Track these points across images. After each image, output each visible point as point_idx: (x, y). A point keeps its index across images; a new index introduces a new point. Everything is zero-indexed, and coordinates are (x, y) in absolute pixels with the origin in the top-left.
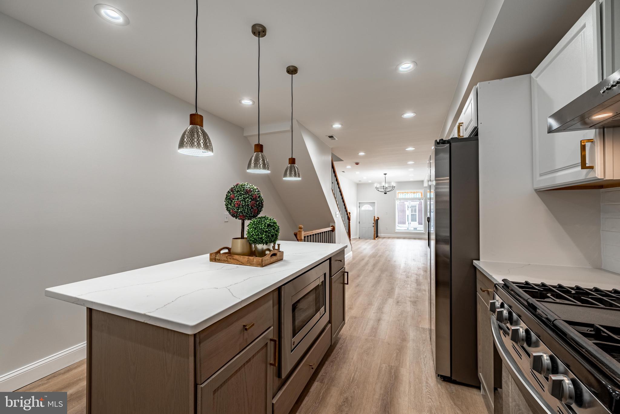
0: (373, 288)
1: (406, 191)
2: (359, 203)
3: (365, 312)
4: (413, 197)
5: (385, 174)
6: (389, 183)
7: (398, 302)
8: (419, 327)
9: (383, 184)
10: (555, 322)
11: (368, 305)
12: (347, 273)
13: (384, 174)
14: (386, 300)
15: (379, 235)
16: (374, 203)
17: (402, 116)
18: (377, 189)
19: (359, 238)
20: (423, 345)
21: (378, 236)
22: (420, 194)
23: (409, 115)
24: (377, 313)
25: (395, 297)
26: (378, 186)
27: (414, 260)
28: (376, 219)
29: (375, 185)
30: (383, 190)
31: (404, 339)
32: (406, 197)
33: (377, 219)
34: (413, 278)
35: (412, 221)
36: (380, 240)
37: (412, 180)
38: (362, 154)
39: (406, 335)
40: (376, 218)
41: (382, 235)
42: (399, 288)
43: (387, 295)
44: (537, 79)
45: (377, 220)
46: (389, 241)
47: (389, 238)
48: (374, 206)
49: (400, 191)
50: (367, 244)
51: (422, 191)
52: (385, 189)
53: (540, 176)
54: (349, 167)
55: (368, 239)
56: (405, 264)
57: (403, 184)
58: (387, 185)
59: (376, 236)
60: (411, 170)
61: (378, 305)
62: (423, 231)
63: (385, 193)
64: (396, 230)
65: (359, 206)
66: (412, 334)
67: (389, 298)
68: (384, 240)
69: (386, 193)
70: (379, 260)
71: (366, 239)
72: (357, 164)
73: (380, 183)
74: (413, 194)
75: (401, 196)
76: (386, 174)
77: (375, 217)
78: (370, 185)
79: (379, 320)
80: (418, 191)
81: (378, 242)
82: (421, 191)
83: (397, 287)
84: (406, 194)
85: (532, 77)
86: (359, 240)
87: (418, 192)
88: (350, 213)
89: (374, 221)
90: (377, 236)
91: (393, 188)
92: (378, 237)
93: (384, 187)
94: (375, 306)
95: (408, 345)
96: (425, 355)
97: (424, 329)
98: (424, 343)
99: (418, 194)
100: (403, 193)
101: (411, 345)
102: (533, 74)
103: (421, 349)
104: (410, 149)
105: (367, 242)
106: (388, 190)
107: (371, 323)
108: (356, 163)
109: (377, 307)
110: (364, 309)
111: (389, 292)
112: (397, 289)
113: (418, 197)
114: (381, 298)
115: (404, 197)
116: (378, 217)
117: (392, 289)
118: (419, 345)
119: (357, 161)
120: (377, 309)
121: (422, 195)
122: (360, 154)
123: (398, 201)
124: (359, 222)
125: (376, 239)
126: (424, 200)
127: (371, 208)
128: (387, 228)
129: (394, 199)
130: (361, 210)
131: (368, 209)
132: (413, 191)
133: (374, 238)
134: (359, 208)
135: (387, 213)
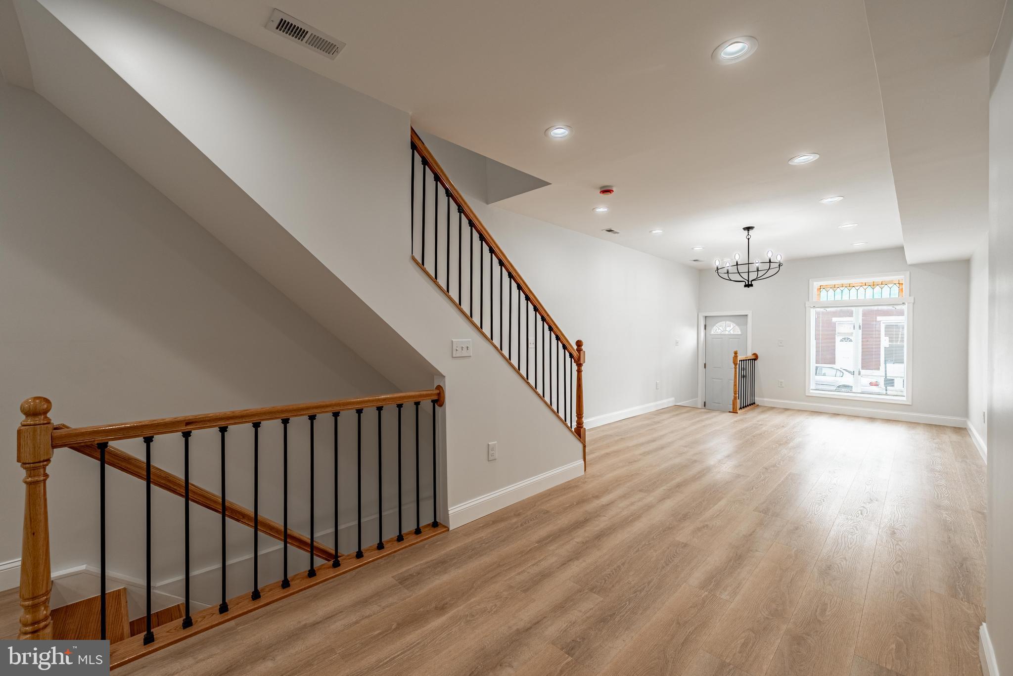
2: (706, 317)
4: (869, 298)
5: (747, 229)
13: (743, 228)
15: (755, 398)
16: (746, 315)
19: (705, 405)
21: (755, 402)
22: (895, 289)
28: (748, 357)
30: (739, 277)
32: (847, 299)
33: (753, 357)
35: (863, 368)
40: (750, 356)
41: (767, 399)
45: (753, 362)
47: (785, 410)
48: (746, 324)
49: (822, 283)
51: (903, 276)
54: (601, 209)
62: (904, 399)
63: (746, 286)
64: (811, 391)
65: (705, 326)
72: (606, 191)
74: (870, 289)
75: (826, 296)
77: (745, 352)
80: (887, 278)
82: (899, 277)
84: (846, 291)
86: (706, 412)
87: (888, 283)
92: (752, 406)
99: (886, 288)
100: (834, 287)
108: (600, 188)
113: (886, 296)
115: (838, 298)
116: (755, 354)
121: (901, 289)
123: (818, 310)
124: (705, 364)
125: (739, 412)
126: (911, 305)
127: (738, 331)
128: (781, 383)
129: (806, 306)
130: (711, 335)
131: (727, 333)
132: (870, 280)
133: (733, 409)
134: (705, 329)
135: (781, 343)
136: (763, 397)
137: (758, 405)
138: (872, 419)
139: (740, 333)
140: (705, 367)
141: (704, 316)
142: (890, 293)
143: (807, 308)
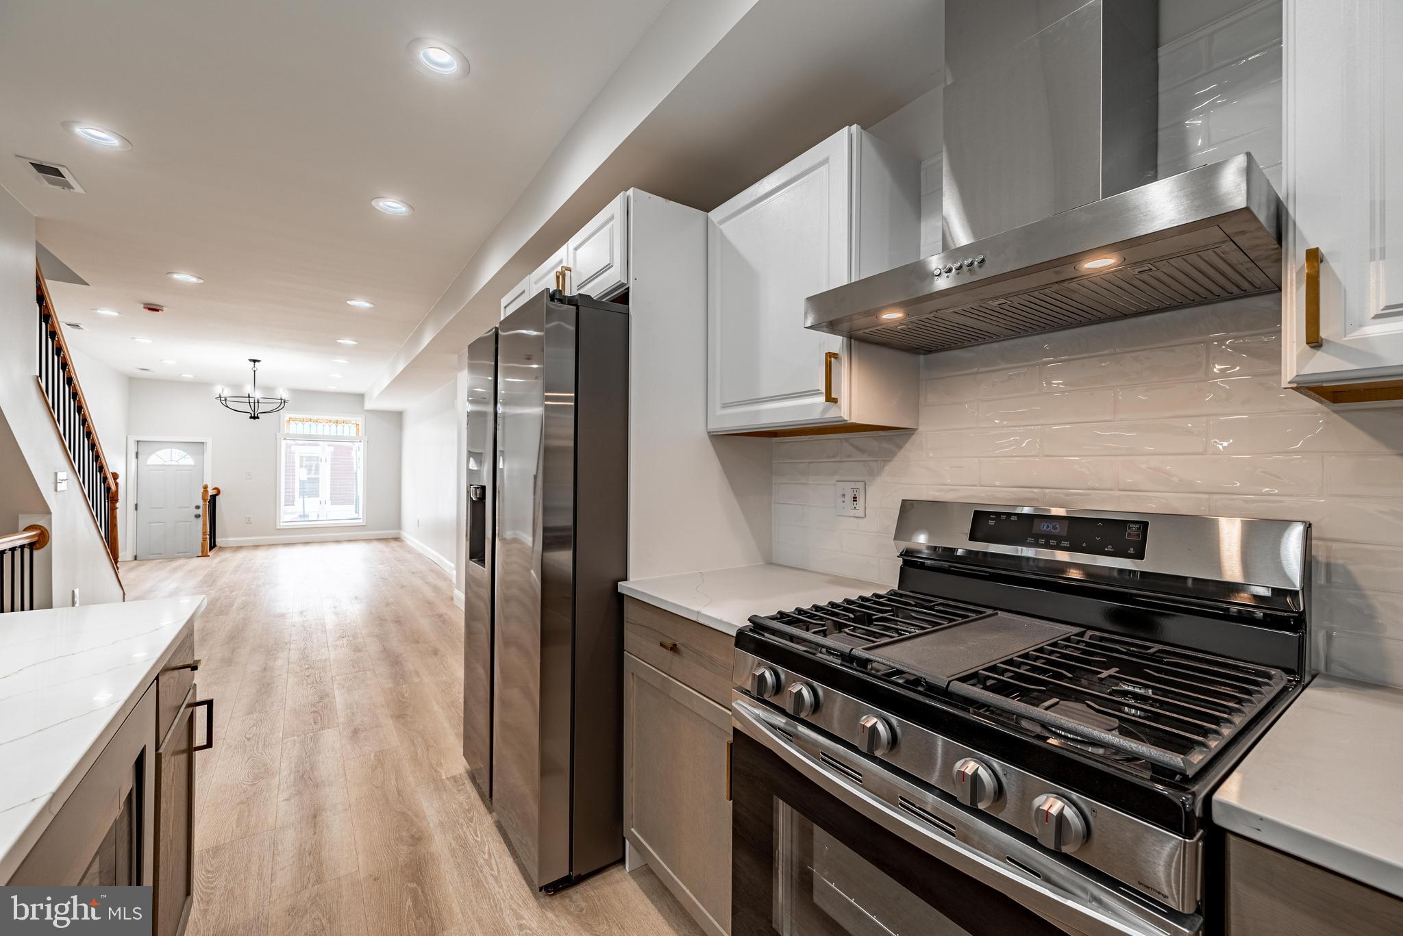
0: (255, 716)
1: (314, 417)
2: (138, 441)
3: (249, 811)
4: (333, 433)
5: (255, 361)
6: (267, 389)
7: (355, 732)
8: (441, 780)
9: (248, 389)
10: (950, 688)
11: (255, 779)
12: (209, 704)
13: (250, 360)
14: (315, 739)
15: (218, 540)
16: (203, 443)
17: (374, 203)
18: (224, 402)
19: (136, 558)
20: (470, 826)
21: (215, 546)
22: (354, 429)
23: (392, 206)
24: (299, 793)
25: (341, 720)
26: (227, 393)
27: (356, 598)
28: (210, 494)
29: (218, 390)
30: (246, 408)
31: (418, 839)
32: (313, 432)
33: (214, 492)
34: (373, 648)
36: (226, 555)
37: (332, 388)
38: (184, 277)
39: (415, 819)
40: (211, 492)
41: (230, 539)
42: (343, 687)
43: (312, 722)
44: (722, 227)
45: (214, 497)
46: (260, 556)
47: (256, 547)
48: (202, 453)
49: (292, 416)
50: (179, 574)
51: (360, 419)
52: (252, 405)
53: (723, 407)
54: (108, 312)
55: (180, 558)
56: (336, 614)
57: (309, 397)
58: (258, 395)
59: (212, 543)
60: (341, 361)
61: (293, 765)
62: (361, 521)
63: (251, 418)
64: (282, 524)
65: (137, 454)
66: (430, 809)
67: (322, 728)
68: (241, 555)
69: (258, 418)
70: (244, 619)
71: (171, 558)
72: (153, 308)
73: (237, 386)
74: (334, 426)
75: (295, 428)
76: (259, 361)
77: (206, 487)
78: (198, 386)
79: (315, 816)
80: (348, 419)
81: (220, 562)
82: (357, 419)
83: (335, 687)
84: (313, 424)
85: (711, 220)
86: (138, 566)
87: (350, 422)
88: (115, 476)
89: (204, 499)
90: (213, 546)
91: (283, 404)
92: (216, 549)
93: (252, 400)
94: (285, 773)
95: (433, 849)
96: (486, 849)
97: (455, 779)
98: (471, 820)
99: (346, 426)
100: (306, 421)
101: (440, 844)
102: (716, 215)
103: (470, 838)
104: (361, 303)
105: (175, 570)
106: (262, 408)
107: (289, 841)
108: (145, 304)
109: (289, 775)
110: (242, 803)
111: (315, 712)
112: (337, 692)
113: (346, 434)
114: (296, 738)
115: (307, 432)
116: (217, 487)
117: (321, 698)
118: (460, 830)
119: (154, 299)
120: (295, 781)
121: (358, 429)
122: (175, 276)
123: (289, 442)
124: (136, 505)
125: (209, 554)
126: (366, 443)
127: (189, 461)
128: (249, 518)
129: (278, 437)
130: (147, 466)
131: (174, 463)
132: (334, 418)
133: (203, 552)
134: (137, 457)
135: (249, 475)
136: (227, 537)
137: (221, 547)
138: (338, 542)
139: (193, 464)
140: (136, 509)
141: (135, 441)
142: (349, 431)
143: (278, 440)
